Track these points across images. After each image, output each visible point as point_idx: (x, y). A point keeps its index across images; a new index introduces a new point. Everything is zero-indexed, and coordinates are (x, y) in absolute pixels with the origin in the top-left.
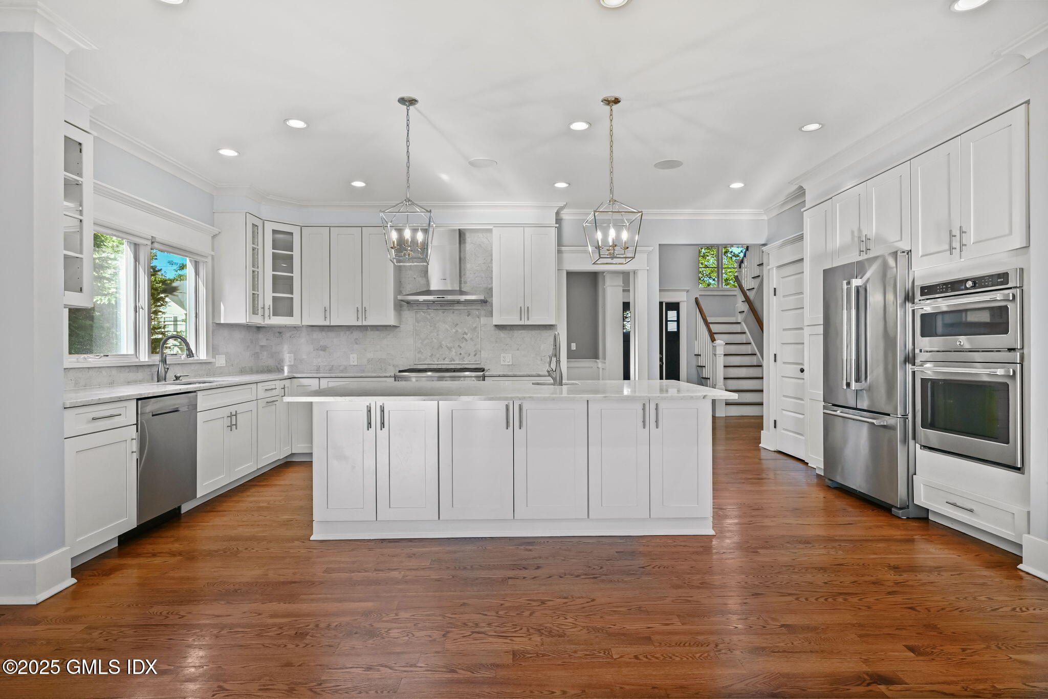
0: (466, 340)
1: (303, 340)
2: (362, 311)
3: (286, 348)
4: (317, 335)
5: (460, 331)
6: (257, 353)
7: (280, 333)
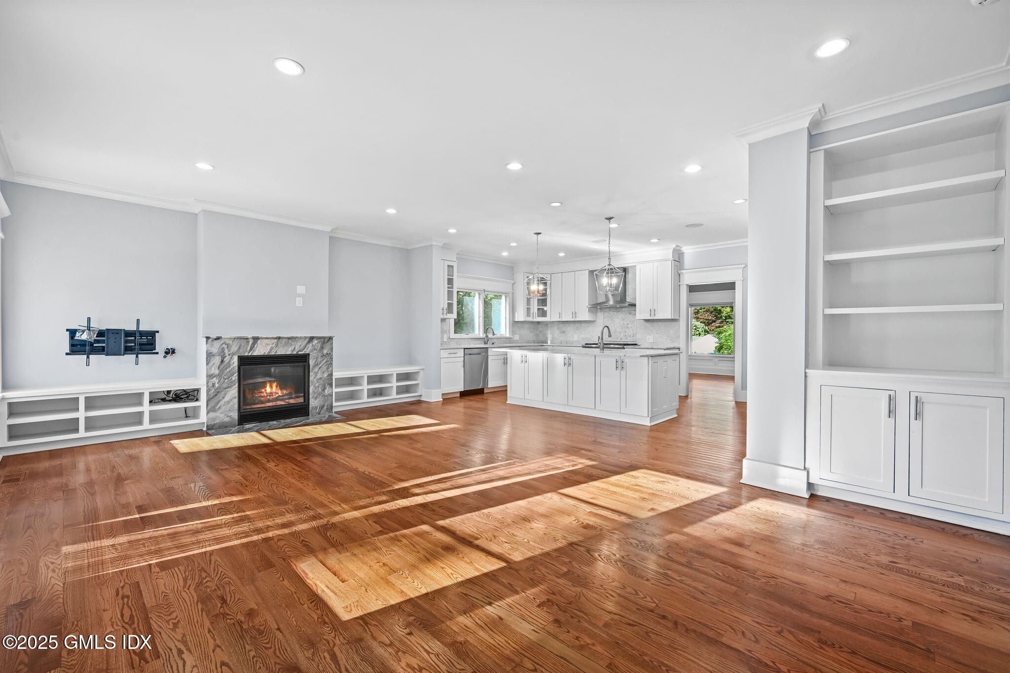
0: (629, 328)
1: (556, 328)
2: (575, 314)
3: (549, 332)
4: (561, 326)
5: (625, 322)
6: (538, 334)
7: (547, 324)
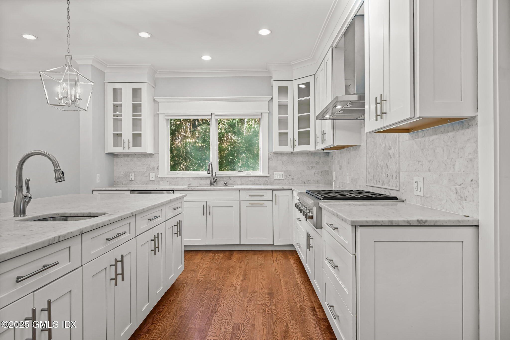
1: (337, 161)
3: (333, 167)
4: (339, 157)
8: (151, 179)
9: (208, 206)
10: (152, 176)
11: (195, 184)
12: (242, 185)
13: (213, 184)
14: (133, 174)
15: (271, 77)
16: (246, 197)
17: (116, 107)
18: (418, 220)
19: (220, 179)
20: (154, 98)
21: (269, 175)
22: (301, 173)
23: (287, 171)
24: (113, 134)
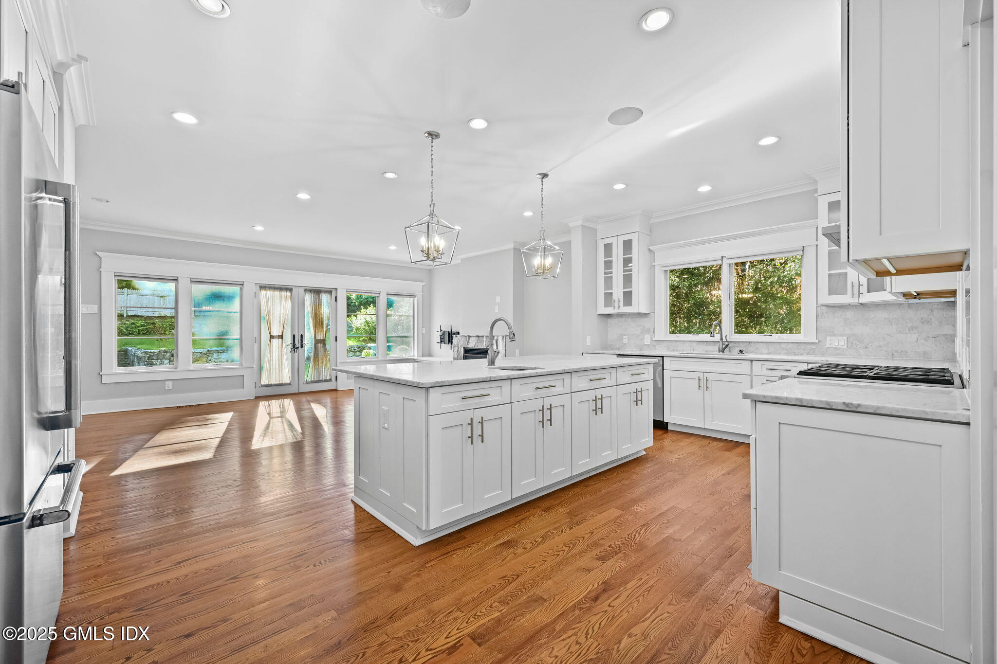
8: (646, 343)
9: (705, 378)
10: (647, 340)
11: (700, 350)
12: (769, 353)
13: (723, 352)
14: (626, 337)
15: (816, 191)
16: (762, 371)
17: (608, 265)
18: (844, 403)
19: (735, 345)
20: (649, 247)
21: (817, 341)
22: (884, 338)
23: (854, 335)
24: (605, 293)
